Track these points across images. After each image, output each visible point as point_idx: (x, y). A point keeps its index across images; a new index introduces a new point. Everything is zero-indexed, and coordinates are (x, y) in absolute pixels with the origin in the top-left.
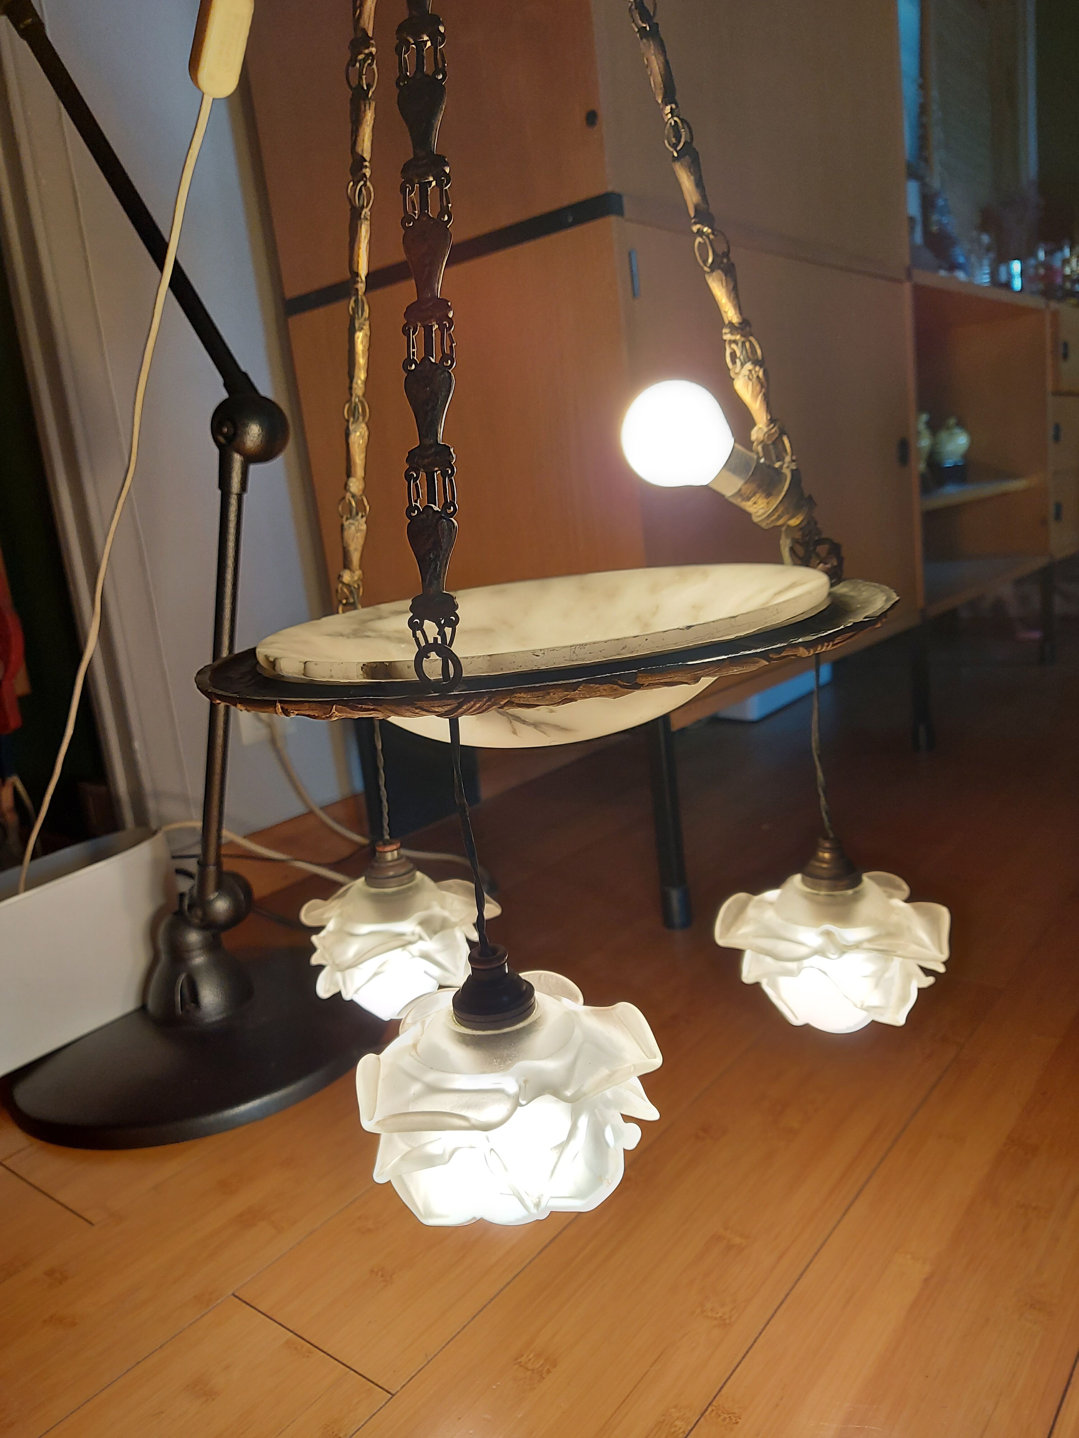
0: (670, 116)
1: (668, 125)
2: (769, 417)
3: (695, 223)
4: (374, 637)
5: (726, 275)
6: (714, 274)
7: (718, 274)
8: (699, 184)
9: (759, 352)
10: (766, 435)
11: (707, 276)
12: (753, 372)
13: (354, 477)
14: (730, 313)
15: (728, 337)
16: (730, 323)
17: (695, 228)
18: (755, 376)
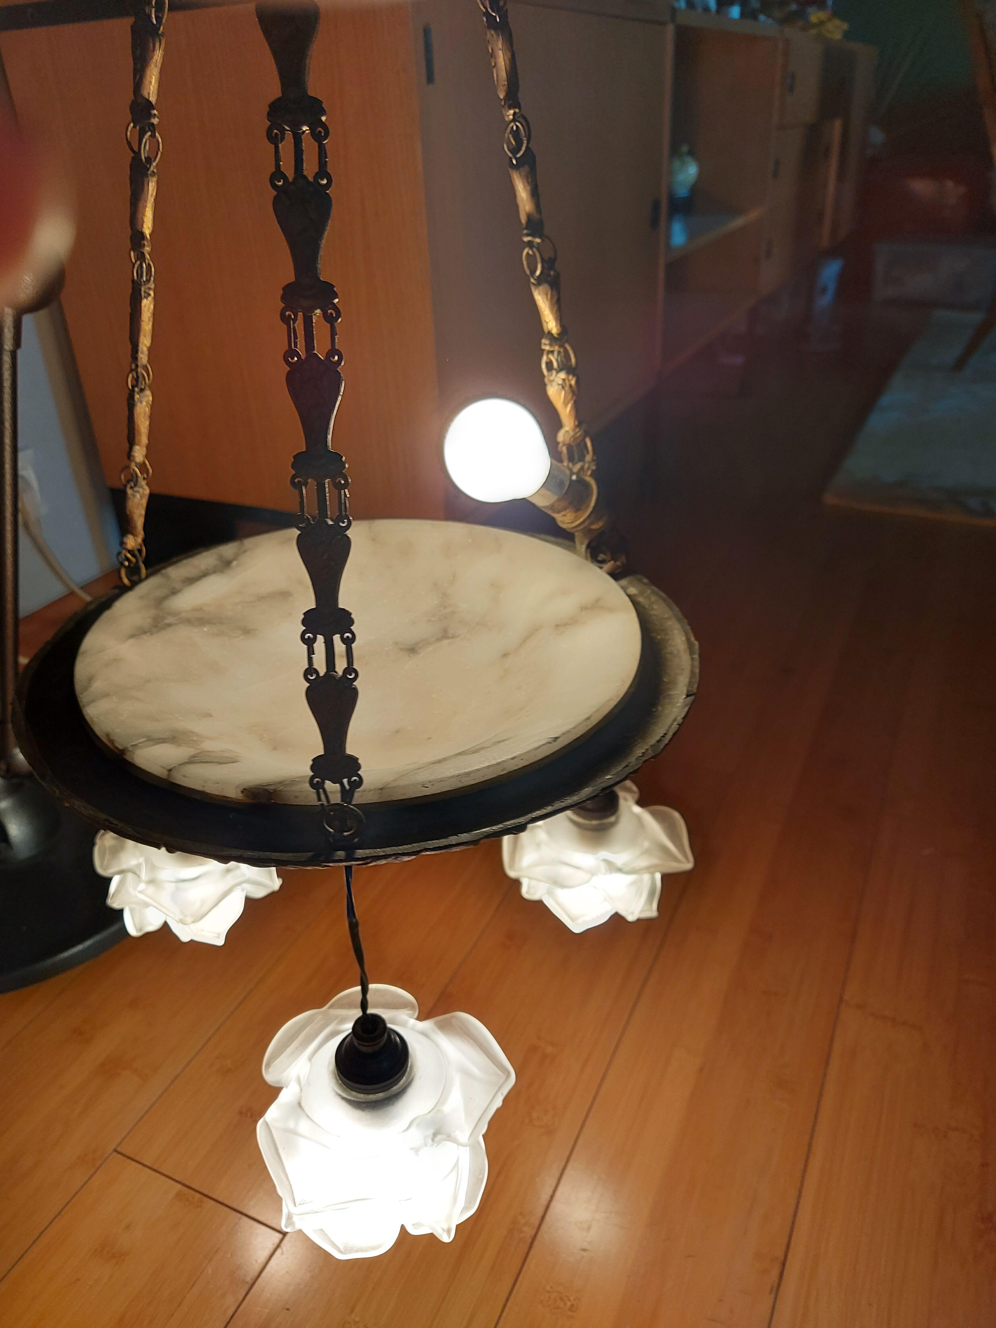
0: (511, 117)
1: (509, 130)
2: (576, 423)
3: (528, 235)
4: (176, 624)
5: (552, 289)
6: (541, 288)
7: (545, 287)
8: (535, 194)
9: (573, 360)
10: (572, 440)
11: (533, 288)
12: (567, 381)
13: (139, 445)
14: (551, 324)
15: (547, 348)
16: (550, 333)
17: (526, 239)
18: (568, 384)
